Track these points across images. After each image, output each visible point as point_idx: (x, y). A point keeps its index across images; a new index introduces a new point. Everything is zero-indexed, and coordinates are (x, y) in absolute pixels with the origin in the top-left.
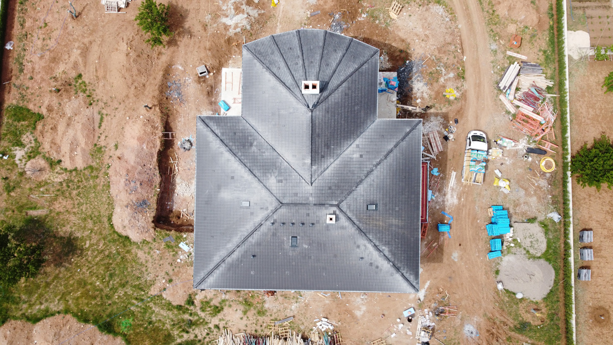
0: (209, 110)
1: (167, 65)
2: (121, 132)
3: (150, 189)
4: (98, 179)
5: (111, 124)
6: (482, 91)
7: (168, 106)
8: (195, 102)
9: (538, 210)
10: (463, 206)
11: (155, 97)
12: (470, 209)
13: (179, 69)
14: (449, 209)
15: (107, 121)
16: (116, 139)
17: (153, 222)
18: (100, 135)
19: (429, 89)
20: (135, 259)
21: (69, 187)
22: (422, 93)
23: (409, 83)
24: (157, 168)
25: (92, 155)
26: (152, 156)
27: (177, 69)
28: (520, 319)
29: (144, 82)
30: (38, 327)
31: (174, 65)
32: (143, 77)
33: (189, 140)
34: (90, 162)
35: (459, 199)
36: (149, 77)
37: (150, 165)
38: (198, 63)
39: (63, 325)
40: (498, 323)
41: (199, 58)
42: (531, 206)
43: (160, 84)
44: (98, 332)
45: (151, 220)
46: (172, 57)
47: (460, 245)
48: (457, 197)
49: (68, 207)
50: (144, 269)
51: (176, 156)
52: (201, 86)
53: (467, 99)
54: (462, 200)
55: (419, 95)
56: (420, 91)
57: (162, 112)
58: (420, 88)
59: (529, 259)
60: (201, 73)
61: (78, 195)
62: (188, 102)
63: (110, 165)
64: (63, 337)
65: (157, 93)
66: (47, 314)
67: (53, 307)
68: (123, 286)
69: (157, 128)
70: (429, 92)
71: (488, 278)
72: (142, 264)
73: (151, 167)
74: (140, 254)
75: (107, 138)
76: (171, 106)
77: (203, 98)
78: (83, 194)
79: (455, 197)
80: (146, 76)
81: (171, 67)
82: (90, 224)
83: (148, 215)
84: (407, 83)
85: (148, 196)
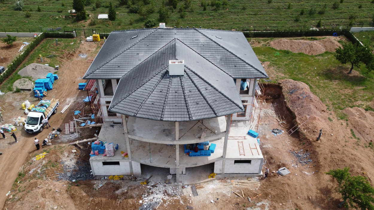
0: (266, 148)
1: (320, 171)
2: (332, 127)
3: (291, 99)
4: (331, 103)
5: (343, 132)
6: (7, 165)
7: (304, 146)
8: (281, 152)
9: (9, 96)
10: (64, 97)
11: (318, 147)
12: (60, 96)
13: (307, 172)
14: (75, 96)
15: (348, 134)
16: (334, 124)
17: (282, 87)
18: (348, 125)
19: (60, 158)
20: (285, 73)
21: (350, 100)
22: (68, 156)
23: (78, 168)
24: (292, 110)
25: (345, 115)
26: (299, 114)
27: (309, 172)
28: (51, 59)
29: (333, 155)
30: (323, 50)
31: (314, 174)
32: (337, 158)
33: (276, 133)
34: (344, 112)
35: (65, 100)
36: (332, 160)
37: (298, 110)
38: (291, 176)
39: (310, 51)
40: (66, 58)
41: (292, 180)
42: (12, 98)
43: (318, 156)
44: (290, 50)
45: (284, 87)
46: (319, 179)
47: (74, 82)
48: (66, 101)
49: (342, 91)
50: (277, 71)
51: (282, 126)
52: (280, 162)
53: (25, 158)
54: (62, 100)
55: (72, 156)
56: (70, 158)
57: (306, 139)
58: (69, 161)
59: (31, 77)
60: (284, 169)
61: (340, 96)
62: (287, 152)
63: (328, 110)
64: (307, 46)
65: (317, 150)
66: (322, 55)
67: (321, 58)
68: (286, 65)
69: (304, 129)
70: (61, 156)
71: (63, 71)
72: (280, 72)
73: (297, 109)
74: (283, 75)
75: (341, 124)
76: (301, 148)
77: (275, 155)
78: (337, 97)
79: (67, 101)
80: (335, 160)
81: (315, 171)
82: (322, 85)
83: (286, 89)
84: (80, 170)
85: (291, 96)
